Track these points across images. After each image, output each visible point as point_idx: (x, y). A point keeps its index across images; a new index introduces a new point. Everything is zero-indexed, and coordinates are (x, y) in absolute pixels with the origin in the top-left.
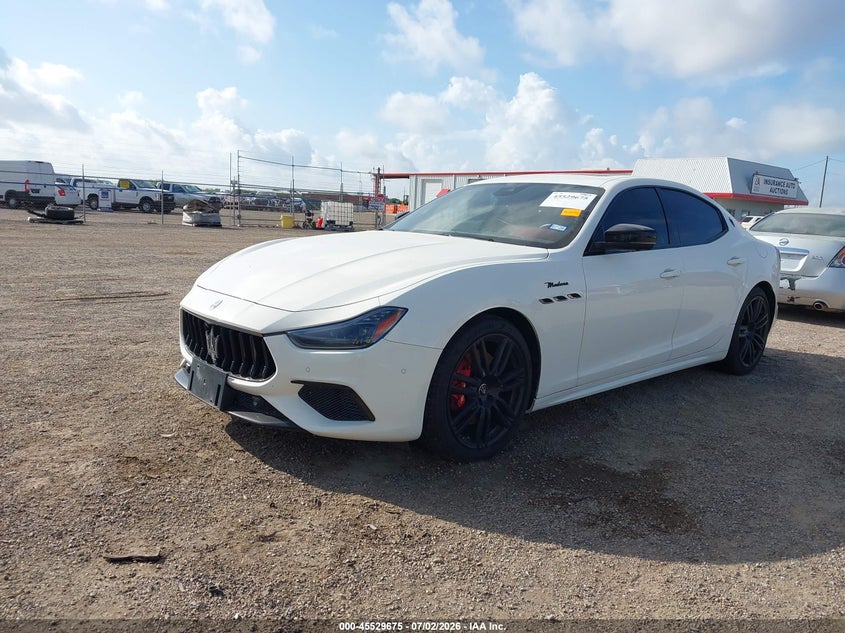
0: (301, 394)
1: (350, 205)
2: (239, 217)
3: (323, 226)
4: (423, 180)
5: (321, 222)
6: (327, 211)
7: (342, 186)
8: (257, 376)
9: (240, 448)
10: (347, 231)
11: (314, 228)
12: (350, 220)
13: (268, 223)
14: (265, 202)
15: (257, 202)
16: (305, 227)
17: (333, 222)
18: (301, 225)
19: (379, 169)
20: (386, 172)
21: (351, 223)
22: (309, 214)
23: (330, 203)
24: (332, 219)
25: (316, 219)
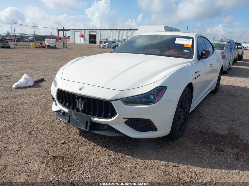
0: (126, 123)
1: (55, 40)
2: (16, 44)
3: (46, 47)
4: (74, 31)
5: (45, 46)
6: (47, 42)
7: (51, 34)
8: (106, 117)
9: (94, 144)
10: (54, 48)
11: (43, 47)
12: (55, 45)
13: (27, 46)
14: (21, 39)
15: (18, 39)
16: (40, 47)
17: (49, 46)
18: (38, 47)
19: (63, 28)
20: (66, 29)
21: (56, 46)
22: (41, 43)
23: (48, 39)
24: (49, 44)
25: (43, 45)
